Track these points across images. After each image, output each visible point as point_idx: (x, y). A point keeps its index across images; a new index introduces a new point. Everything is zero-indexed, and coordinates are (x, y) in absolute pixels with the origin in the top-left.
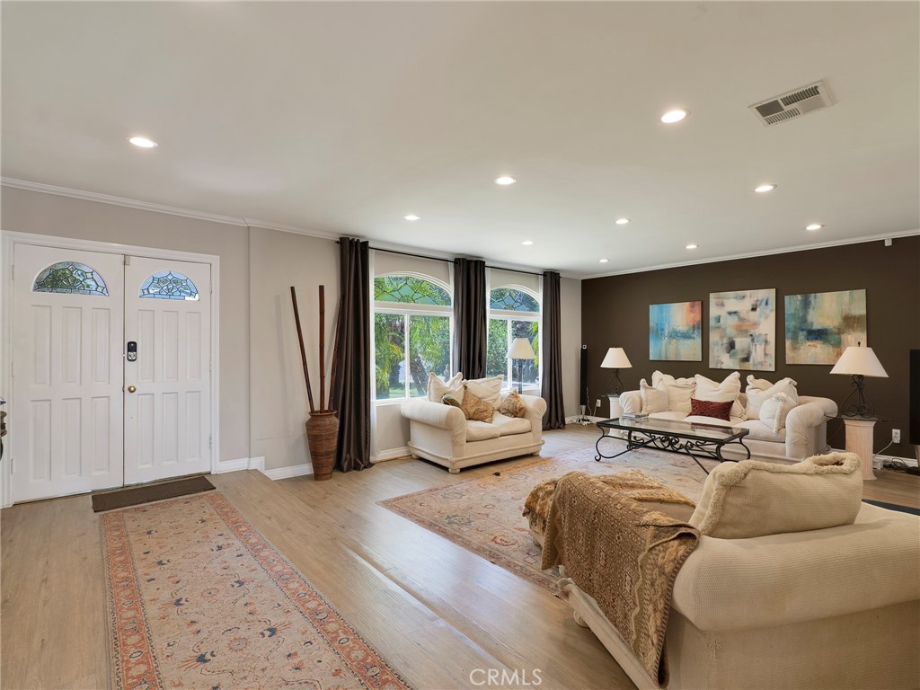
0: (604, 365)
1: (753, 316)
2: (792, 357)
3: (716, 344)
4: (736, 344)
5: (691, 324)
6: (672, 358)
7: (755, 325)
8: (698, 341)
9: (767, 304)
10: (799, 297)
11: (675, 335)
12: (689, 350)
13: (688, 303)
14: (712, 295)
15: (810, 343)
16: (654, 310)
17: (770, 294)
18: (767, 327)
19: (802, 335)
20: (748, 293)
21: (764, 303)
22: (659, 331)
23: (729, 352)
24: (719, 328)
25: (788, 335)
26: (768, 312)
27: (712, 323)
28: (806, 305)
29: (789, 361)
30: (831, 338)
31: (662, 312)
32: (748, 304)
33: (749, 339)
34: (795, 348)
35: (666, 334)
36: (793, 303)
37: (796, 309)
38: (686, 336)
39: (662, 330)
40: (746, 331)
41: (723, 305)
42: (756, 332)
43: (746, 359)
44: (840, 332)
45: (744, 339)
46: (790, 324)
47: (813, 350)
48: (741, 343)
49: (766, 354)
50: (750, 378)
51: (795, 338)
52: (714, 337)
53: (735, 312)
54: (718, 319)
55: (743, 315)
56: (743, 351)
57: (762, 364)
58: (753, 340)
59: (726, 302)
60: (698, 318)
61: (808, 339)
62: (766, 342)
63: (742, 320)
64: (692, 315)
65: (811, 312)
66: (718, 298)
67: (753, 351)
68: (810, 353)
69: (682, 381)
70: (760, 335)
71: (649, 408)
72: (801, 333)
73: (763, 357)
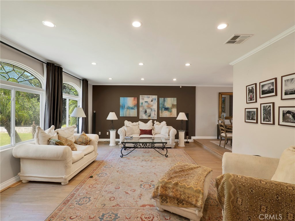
0: (108, 119)
1: (152, 103)
2: (161, 115)
3: (141, 111)
4: (147, 111)
5: (134, 105)
6: (128, 116)
7: (152, 106)
8: (136, 110)
9: (155, 100)
10: (163, 98)
11: (129, 108)
12: (133, 113)
13: (133, 98)
14: (140, 96)
15: (165, 111)
16: (122, 99)
17: (155, 97)
18: (155, 107)
19: (163, 109)
20: (150, 96)
21: (154, 100)
22: (123, 107)
23: (145, 114)
24: (142, 106)
25: (160, 109)
26: (155, 102)
27: (140, 105)
28: (164, 101)
29: (160, 116)
30: (169, 110)
31: (124, 100)
32: (150, 99)
33: (150, 110)
34: (162, 113)
35: (126, 108)
36: (161, 100)
37: (162, 102)
38: (132, 108)
39: (124, 106)
40: (150, 107)
41: (143, 99)
42: (152, 108)
43: (150, 116)
44: (171, 109)
45: (149, 110)
46: (161, 106)
47: (166, 113)
48: (148, 111)
49: (155, 114)
50: (155, 122)
51: (162, 110)
52: (141, 109)
53: (147, 102)
54: (142, 104)
55: (149, 103)
56: (149, 113)
57: (154, 117)
58: (151, 110)
59: (144, 98)
60: (136, 103)
61: (165, 110)
62: (155, 111)
63: (149, 104)
64: (134, 102)
65: (165, 103)
66: (142, 97)
67: (152, 113)
68: (165, 114)
69: (134, 123)
70: (153, 109)
71: (129, 134)
72: (163, 108)
73: (154, 116)
